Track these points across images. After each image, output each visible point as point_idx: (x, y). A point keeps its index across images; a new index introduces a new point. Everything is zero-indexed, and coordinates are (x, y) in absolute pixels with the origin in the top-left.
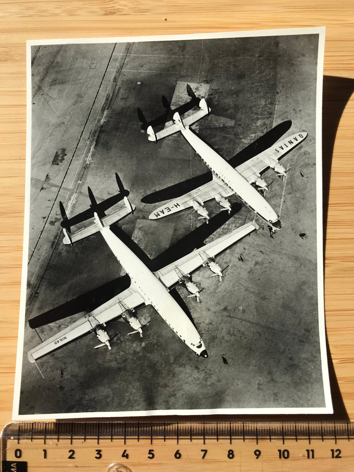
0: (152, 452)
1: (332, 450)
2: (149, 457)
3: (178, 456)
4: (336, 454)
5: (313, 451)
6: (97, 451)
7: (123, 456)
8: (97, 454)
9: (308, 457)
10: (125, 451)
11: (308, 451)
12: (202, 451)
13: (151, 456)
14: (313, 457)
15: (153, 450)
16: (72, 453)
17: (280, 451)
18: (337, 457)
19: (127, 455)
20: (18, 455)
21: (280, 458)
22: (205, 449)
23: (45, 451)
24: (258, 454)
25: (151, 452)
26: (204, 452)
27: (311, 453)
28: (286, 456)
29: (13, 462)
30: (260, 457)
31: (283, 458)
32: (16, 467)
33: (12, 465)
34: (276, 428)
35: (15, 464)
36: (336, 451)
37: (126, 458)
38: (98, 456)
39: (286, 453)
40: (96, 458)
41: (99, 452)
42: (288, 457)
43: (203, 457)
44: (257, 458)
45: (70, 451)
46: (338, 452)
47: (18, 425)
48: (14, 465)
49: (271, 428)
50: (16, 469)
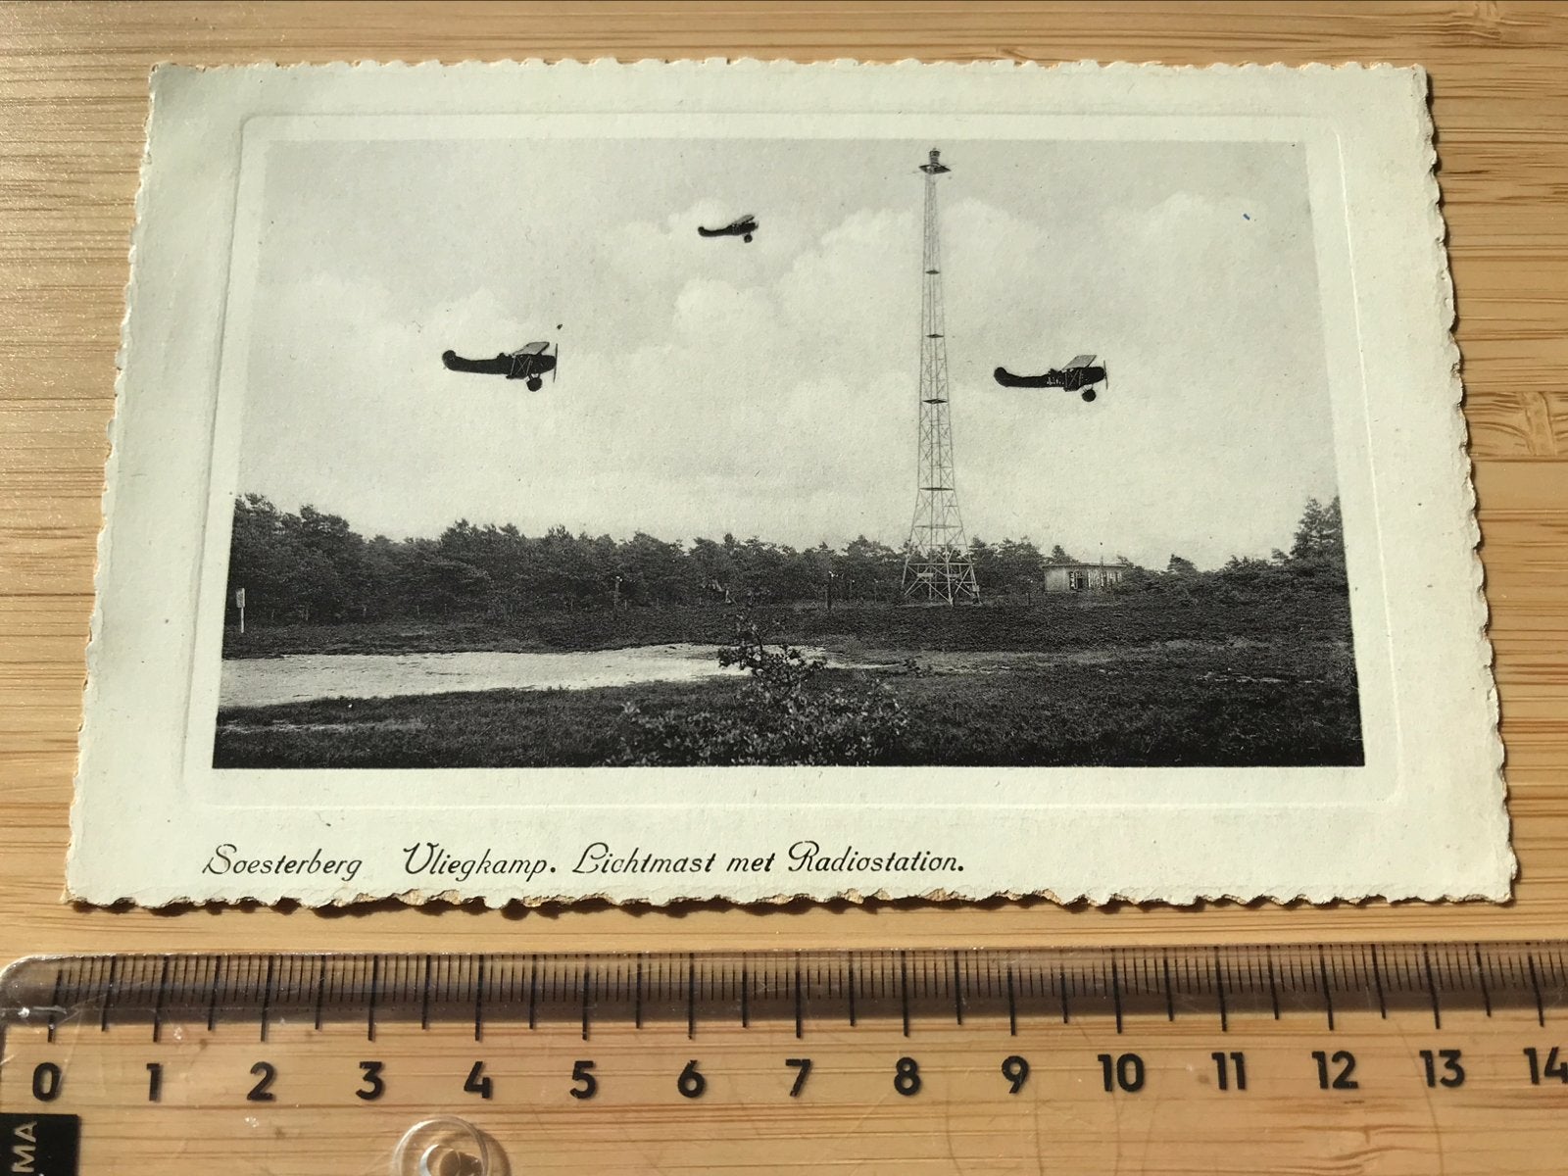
0: (587, 1071)
1: (1319, 1056)
2: (574, 1092)
3: (692, 1085)
4: (1335, 1070)
5: (1238, 1057)
6: (364, 1065)
7: (470, 1086)
8: (366, 1078)
9: (1223, 1085)
10: (478, 1066)
11: (1219, 1057)
12: (790, 1063)
13: (583, 1086)
14: (1242, 1085)
15: (590, 1065)
16: (263, 1075)
17: (1105, 1059)
18: (1343, 1083)
19: (487, 1081)
20: (47, 1088)
21: (1108, 1087)
22: (801, 1057)
23: (155, 1070)
24: (1017, 1073)
25: (582, 1070)
26: (797, 1071)
27: (1231, 1065)
28: (1131, 1078)
29: (22, 1119)
30: (1027, 1090)
31: (1118, 1090)
32: (33, 1139)
33: (18, 1132)
34: (1089, 972)
35: (30, 1127)
36: (1337, 1058)
37: (480, 1095)
38: (369, 1087)
39: (1131, 1067)
40: (361, 1094)
41: (373, 1070)
42: (1139, 1085)
43: (796, 1090)
44: (1015, 1090)
45: (255, 1070)
46: (1344, 1063)
47: (54, 968)
48: (26, 1131)
49: (1068, 972)
50: (32, 1148)
